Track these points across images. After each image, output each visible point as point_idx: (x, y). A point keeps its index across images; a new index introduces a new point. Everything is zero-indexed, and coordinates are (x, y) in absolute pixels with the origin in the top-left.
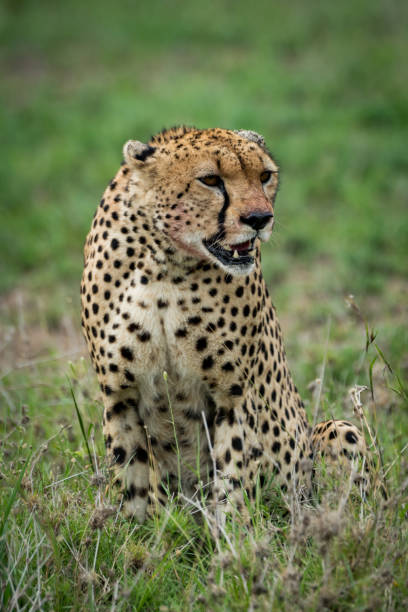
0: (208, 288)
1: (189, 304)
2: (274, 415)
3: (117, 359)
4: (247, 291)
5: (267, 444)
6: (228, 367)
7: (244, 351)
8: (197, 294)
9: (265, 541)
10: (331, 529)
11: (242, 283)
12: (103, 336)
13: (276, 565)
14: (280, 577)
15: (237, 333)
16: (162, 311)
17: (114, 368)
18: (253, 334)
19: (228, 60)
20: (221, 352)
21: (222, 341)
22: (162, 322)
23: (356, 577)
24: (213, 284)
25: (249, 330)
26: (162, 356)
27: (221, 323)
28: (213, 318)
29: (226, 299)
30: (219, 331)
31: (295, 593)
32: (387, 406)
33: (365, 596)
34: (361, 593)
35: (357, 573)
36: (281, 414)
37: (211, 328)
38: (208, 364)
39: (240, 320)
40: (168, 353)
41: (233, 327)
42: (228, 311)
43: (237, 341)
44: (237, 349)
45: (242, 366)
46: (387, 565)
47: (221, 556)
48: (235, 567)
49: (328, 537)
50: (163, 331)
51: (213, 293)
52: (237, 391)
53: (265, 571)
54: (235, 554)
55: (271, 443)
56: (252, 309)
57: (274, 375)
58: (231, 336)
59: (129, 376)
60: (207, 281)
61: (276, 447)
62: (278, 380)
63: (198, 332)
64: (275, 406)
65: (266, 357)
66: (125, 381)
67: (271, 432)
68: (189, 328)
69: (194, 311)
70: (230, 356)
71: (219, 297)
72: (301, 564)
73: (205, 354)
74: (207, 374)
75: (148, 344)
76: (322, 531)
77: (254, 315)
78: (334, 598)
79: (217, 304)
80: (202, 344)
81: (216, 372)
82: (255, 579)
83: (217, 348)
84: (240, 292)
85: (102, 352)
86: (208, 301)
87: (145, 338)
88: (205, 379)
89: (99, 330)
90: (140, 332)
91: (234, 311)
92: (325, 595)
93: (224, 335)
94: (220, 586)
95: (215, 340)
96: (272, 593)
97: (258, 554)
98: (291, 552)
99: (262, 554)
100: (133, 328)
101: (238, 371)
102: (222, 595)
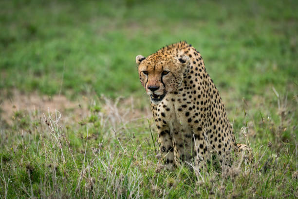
0: (188, 95)
1: (182, 100)
2: (219, 135)
3: (160, 116)
4: (202, 96)
6: (197, 122)
7: (202, 116)
8: (185, 97)
9: (214, 177)
10: (236, 173)
11: (200, 93)
12: (156, 109)
13: (217, 185)
14: (218, 189)
15: (199, 110)
16: (173, 102)
17: (160, 120)
18: (205, 110)
19: (200, 24)
20: (194, 117)
21: (194, 113)
22: (174, 105)
23: (244, 189)
24: (190, 94)
25: (203, 109)
27: (194, 107)
28: (191, 105)
29: (195, 99)
30: (193, 110)
31: (223, 194)
32: (253, 136)
33: (247, 195)
34: (245, 194)
35: (244, 188)
36: (222, 135)
37: (190, 109)
38: (190, 120)
39: (200, 106)
40: (176, 115)
41: (198, 109)
42: (196, 103)
43: (199, 113)
44: (199, 115)
45: (201, 121)
46: (254, 185)
47: (199, 182)
48: (204, 185)
49: (235, 176)
50: (174, 108)
51: (190, 97)
52: (200, 129)
53: (213, 187)
54: (204, 181)
55: (218, 145)
56: (204, 102)
57: (220, 122)
58: (197, 112)
59: (164, 122)
60: (188, 93)
61: (220, 146)
62: (221, 123)
63: (185, 110)
64: (220, 132)
65: (216, 116)
66: (163, 124)
67: (218, 141)
68: (182, 109)
69: (184, 103)
70: (197, 118)
71: (193, 98)
72: (225, 185)
73: (189, 117)
74: (190, 123)
75: (169, 112)
76: (232, 174)
77: (205, 104)
78: (236, 196)
79: (192, 101)
80: (187, 114)
81: (192, 123)
82: (210, 190)
83: (193, 115)
84: (199, 97)
85: (156, 114)
86: (189, 100)
87: (168, 110)
88: (189, 125)
89: (155, 107)
90: (166, 108)
91: (198, 103)
92: (234, 195)
93: (195, 111)
94: (198, 192)
95: (192, 113)
96: (216, 194)
97: (211, 181)
98: (222, 182)
99: (212, 181)
100: (164, 106)
101: (200, 123)
102: (199, 195)
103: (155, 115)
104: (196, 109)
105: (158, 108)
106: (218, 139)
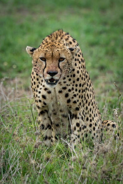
1: (62, 83)
2: (90, 116)
3: (41, 98)
4: (80, 79)
5: (88, 124)
6: (75, 102)
7: (80, 97)
8: (65, 80)
9: (87, 153)
10: (106, 150)
12: (37, 91)
13: (89, 161)
14: (91, 164)
15: (78, 92)
17: (40, 101)
18: (82, 92)
20: (73, 98)
21: (73, 94)
22: (55, 89)
23: (113, 165)
24: (70, 77)
25: (81, 91)
26: (54, 98)
28: (70, 87)
29: (74, 82)
30: (72, 92)
31: (95, 169)
34: (114, 170)
36: (93, 115)
37: (70, 90)
38: (69, 101)
39: (78, 88)
40: (56, 97)
41: (76, 90)
42: (75, 85)
43: (78, 94)
45: (79, 102)
47: (73, 157)
48: (77, 161)
49: (105, 153)
50: (55, 91)
51: (70, 80)
52: (77, 109)
53: (86, 162)
54: (77, 157)
55: (89, 124)
56: (82, 85)
57: (91, 103)
58: (76, 93)
59: (45, 104)
60: (68, 76)
61: (91, 125)
62: (92, 105)
63: (66, 91)
64: (91, 113)
65: (88, 98)
66: (43, 105)
67: (89, 121)
68: (63, 90)
69: (64, 85)
70: (75, 99)
71: (72, 81)
72: (97, 161)
73: (68, 98)
74: (69, 104)
75: (50, 94)
76: (103, 151)
77: (83, 86)
79: (71, 83)
80: (67, 95)
81: (71, 103)
82: (83, 165)
83: (71, 97)
84: (78, 80)
85: (37, 96)
88: (68, 106)
89: (36, 89)
90: (48, 91)
91: (77, 85)
92: (104, 170)
93: (74, 92)
94: (72, 166)
95: (71, 94)
96: (88, 169)
97: (84, 157)
98: (95, 157)
99: (85, 157)
100: (46, 89)
101: (78, 103)
102: (73, 169)
103: (35, 96)
104: (74, 91)
105: (39, 90)
106: (89, 118)
